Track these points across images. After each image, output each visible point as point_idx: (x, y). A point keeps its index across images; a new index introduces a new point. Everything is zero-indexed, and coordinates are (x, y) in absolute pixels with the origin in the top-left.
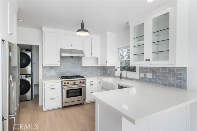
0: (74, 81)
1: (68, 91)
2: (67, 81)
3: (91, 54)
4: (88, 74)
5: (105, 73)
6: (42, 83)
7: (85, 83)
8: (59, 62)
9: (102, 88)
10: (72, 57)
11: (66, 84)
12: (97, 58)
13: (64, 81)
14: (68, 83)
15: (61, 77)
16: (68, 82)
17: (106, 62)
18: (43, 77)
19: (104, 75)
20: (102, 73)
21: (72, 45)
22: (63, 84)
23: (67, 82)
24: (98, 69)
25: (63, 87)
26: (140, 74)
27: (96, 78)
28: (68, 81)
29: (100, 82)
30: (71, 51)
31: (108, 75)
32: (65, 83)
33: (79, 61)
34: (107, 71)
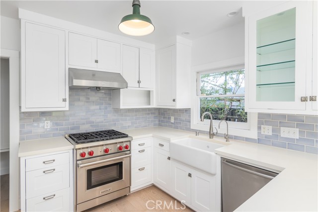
0: (105, 148)
1: (89, 172)
2: (87, 148)
3: (139, 82)
4: (130, 124)
5: (162, 121)
6: (20, 158)
7: (129, 149)
8: (64, 100)
9: (169, 158)
10: (98, 89)
11: (87, 156)
12: (149, 92)
13: (79, 149)
14: (91, 153)
15: (70, 137)
16: (89, 150)
17: (174, 100)
18: (22, 139)
19: (160, 125)
20: (157, 122)
21: (97, 61)
22: (79, 157)
23: (87, 151)
24: (149, 114)
25: (77, 166)
26: (259, 128)
27: (151, 135)
28: (91, 147)
29: (161, 145)
30: (93, 75)
31: (170, 126)
32: (83, 155)
33: (110, 99)
34: (170, 118)
